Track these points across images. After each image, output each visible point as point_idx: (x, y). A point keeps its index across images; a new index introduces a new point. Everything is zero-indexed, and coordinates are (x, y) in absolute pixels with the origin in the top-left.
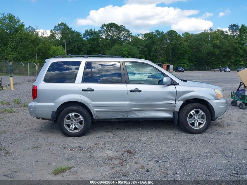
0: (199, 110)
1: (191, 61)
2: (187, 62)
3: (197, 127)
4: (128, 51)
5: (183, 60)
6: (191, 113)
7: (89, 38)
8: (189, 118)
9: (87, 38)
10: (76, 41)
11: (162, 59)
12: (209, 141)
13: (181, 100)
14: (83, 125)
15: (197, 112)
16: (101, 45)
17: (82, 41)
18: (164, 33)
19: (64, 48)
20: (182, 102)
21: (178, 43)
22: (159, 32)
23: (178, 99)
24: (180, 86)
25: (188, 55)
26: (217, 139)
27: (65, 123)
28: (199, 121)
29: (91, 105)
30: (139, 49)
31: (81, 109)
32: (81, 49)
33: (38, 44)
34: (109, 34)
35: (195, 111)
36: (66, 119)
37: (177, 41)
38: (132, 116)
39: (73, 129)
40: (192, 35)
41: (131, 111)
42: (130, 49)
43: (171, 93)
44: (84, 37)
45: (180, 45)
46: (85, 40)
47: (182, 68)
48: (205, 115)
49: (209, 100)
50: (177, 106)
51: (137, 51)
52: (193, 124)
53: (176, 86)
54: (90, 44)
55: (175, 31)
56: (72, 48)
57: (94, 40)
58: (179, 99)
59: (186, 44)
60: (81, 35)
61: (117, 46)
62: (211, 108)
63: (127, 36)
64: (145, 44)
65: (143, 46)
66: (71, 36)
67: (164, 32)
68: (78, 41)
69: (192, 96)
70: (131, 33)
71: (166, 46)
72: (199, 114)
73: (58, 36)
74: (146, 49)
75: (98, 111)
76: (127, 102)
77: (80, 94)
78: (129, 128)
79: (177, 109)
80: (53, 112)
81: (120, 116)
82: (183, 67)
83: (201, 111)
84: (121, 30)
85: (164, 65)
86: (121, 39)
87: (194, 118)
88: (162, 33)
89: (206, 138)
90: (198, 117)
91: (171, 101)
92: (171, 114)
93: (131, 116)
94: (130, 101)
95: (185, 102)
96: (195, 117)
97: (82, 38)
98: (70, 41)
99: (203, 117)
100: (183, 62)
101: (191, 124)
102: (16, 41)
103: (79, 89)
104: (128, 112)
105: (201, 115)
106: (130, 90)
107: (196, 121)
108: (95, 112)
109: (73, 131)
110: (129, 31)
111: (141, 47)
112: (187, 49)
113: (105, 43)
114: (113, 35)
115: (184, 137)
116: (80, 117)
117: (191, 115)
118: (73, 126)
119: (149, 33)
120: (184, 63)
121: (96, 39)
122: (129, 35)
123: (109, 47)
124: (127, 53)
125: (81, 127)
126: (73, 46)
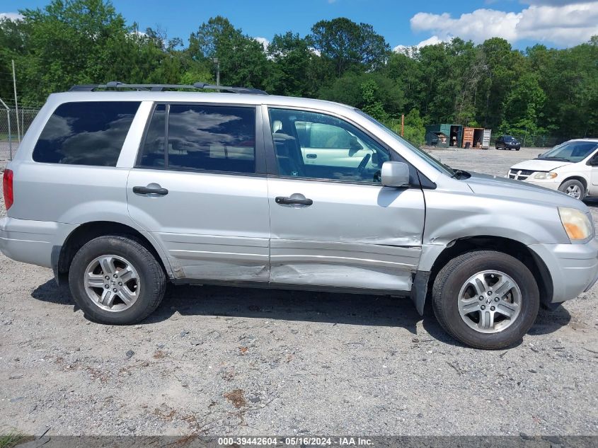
0: (499, 273)
1: (542, 122)
2: (530, 124)
3: (488, 326)
4: (375, 91)
5: (521, 118)
6: (473, 281)
7: (281, 54)
8: (465, 296)
9: (276, 56)
10: (248, 63)
11: (464, 113)
12: (519, 384)
13: (440, 238)
14: (138, 293)
15: (492, 280)
16: (308, 74)
17: (265, 62)
18: (475, 46)
19: (215, 78)
20: (443, 245)
21: (511, 72)
22: (461, 42)
23: (429, 234)
24: (438, 192)
25: (534, 105)
26: (548, 377)
27: (87, 284)
28: (498, 310)
29: (158, 237)
30: (405, 87)
31: (131, 245)
32: (261, 83)
33: (154, 68)
34: (333, 46)
35: (487, 277)
36: (90, 272)
37: (509, 69)
38: (285, 276)
39: (109, 302)
40: (553, 52)
41: (281, 263)
42: (381, 86)
43: (406, 213)
44: (270, 54)
45: (516, 79)
46: (270, 60)
47: (516, 138)
48: (518, 290)
49: (537, 242)
50: (424, 256)
51: (399, 90)
52: (475, 317)
53: (427, 192)
54: (283, 70)
55: (505, 41)
56: (238, 81)
57: (292, 61)
58: (434, 235)
59: (533, 75)
60: (263, 49)
61: (348, 78)
62: (541, 269)
63: (377, 51)
64: (421, 73)
65: (417, 77)
66: (238, 50)
67: (474, 44)
68: (253, 63)
69: (478, 228)
70: (388, 46)
71: (476, 81)
72: (499, 285)
73: (208, 49)
74: (424, 85)
75: (179, 257)
76: (269, 235)
77: (127, 200)
78: (287, 308)
79: (426, 265)
80: (55, 247)
81: (245, 275)
82: (519, 136)
83: (504, 278)
84: (363, 37)
85: (467, 129)
86: (362, 59)
87: (481, 298)
88: (469, 45)
89: (511, 370)
90: (494, 295)
91: (407, 239)
92: (404, 281)
93: (280, 277)
94: (277, 231)
95: (453, 244)
96: (485, 295)
97: (265, 55)
98: (233, 64)
99: (512, 297)
100: (519, 125)
101: (469, 315)
102: (103, 59)
103: (123, 186)
104: (270, 265)
105: (506, 291)
106: (277, 199)
107: (488, 309)
108: (171, 258)
109: (110, 306)
110: (382, 39)
111: (411, 79)
112: (535, 89)
113: (320, 70)
114: (341, 49)
115: (440, 358)
116: (129, 268)
117: (471, 287)
118: (109, 294)
119: (435, 46)
120: (523, 127)
121: (299, 60)
122: (383, 51)
123: (329, 79)
124: (369, 96)
125: (132, 297)
126: (241, 75)
